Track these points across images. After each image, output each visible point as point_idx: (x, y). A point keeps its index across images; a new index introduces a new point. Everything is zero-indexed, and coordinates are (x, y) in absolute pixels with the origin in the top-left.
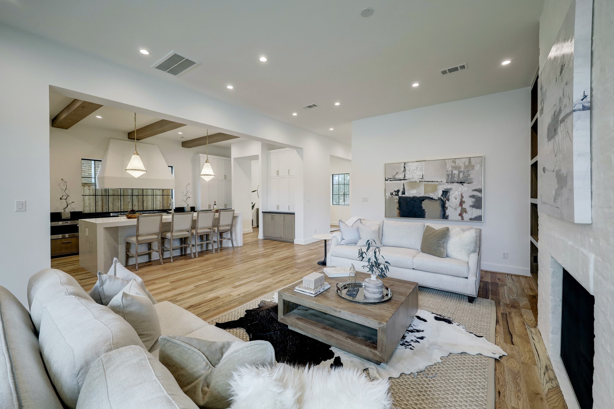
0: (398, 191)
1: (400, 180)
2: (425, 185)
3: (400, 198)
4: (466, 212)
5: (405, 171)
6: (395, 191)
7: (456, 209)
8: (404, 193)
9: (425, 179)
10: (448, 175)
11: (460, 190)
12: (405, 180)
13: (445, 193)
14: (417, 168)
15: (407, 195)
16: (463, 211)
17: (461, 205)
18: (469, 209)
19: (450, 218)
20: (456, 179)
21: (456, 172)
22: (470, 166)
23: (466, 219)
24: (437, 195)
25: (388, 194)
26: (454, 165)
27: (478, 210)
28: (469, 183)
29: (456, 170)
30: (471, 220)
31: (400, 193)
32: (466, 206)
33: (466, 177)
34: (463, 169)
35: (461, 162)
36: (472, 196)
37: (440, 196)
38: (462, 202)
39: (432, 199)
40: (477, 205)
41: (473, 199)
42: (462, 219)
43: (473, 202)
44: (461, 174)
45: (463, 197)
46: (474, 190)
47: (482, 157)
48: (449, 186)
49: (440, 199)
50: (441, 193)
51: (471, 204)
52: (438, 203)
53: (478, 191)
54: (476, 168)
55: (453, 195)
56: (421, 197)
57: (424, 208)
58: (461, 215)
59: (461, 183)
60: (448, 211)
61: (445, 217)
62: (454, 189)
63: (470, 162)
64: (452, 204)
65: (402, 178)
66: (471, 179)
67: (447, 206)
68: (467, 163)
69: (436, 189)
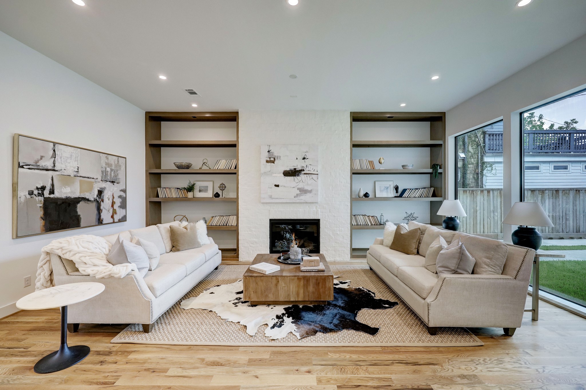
0: (43, 188)
1: (47, 170)
2: (80, 181)
3: (46, 200)
4: (116, 213)
5: (54, 156)
6: (37, 188)
7: (109, 211)
8: (52, 192)
9: (81, 174)
10: (102, 172)
11: (112, 190)
12: (54, 170)
13: (100, 192)
14: (71, 156)
15: (57, 194)
16: (114, 212)
17: (112, 206)
18: (118, 210)
19: (104, 222)
20: (109, 178)
21: (108, 169)
22: (118, 165)
23: (116, 220)
24: (93, 195)
25: (23, 194)
26: (107, 161)
27: (124, 211)
28: (118, 183)
29: (108, 167)
30: (120, 221)
31: (46, 193)
32: (116, 207)
33: (116, 176)
34: (113, 168)
35: (112, 160)
36: (120, 197)
37: (95, 196)
38: (113, 203)
39: (88, 200)
40: (123, 205)
41: (120, 200)
42: (114, 222)
43: (121, 203)
44: (112, 173)
45: (113, 197)
46: (122, 191)
47: (125, 158)
48: (103, 185)
49: (95, 200)
50: (96, 193)
51: (119, 204)
52: (94, 205)
53: (124, 191)
54: (122, 169)
55: (107, 195)
56: (76, 198)
57: (79, 213)
58: (112, 217)
59: (113, 182)
60: (102, 214)
61: (100, 222)
62: (107, 189)
63: (118, 161)
64: (106, 205)
65: (50, 168)
66: (119, 179)
67: (102, 208)
68: (116, 162)
69: (91, 189)
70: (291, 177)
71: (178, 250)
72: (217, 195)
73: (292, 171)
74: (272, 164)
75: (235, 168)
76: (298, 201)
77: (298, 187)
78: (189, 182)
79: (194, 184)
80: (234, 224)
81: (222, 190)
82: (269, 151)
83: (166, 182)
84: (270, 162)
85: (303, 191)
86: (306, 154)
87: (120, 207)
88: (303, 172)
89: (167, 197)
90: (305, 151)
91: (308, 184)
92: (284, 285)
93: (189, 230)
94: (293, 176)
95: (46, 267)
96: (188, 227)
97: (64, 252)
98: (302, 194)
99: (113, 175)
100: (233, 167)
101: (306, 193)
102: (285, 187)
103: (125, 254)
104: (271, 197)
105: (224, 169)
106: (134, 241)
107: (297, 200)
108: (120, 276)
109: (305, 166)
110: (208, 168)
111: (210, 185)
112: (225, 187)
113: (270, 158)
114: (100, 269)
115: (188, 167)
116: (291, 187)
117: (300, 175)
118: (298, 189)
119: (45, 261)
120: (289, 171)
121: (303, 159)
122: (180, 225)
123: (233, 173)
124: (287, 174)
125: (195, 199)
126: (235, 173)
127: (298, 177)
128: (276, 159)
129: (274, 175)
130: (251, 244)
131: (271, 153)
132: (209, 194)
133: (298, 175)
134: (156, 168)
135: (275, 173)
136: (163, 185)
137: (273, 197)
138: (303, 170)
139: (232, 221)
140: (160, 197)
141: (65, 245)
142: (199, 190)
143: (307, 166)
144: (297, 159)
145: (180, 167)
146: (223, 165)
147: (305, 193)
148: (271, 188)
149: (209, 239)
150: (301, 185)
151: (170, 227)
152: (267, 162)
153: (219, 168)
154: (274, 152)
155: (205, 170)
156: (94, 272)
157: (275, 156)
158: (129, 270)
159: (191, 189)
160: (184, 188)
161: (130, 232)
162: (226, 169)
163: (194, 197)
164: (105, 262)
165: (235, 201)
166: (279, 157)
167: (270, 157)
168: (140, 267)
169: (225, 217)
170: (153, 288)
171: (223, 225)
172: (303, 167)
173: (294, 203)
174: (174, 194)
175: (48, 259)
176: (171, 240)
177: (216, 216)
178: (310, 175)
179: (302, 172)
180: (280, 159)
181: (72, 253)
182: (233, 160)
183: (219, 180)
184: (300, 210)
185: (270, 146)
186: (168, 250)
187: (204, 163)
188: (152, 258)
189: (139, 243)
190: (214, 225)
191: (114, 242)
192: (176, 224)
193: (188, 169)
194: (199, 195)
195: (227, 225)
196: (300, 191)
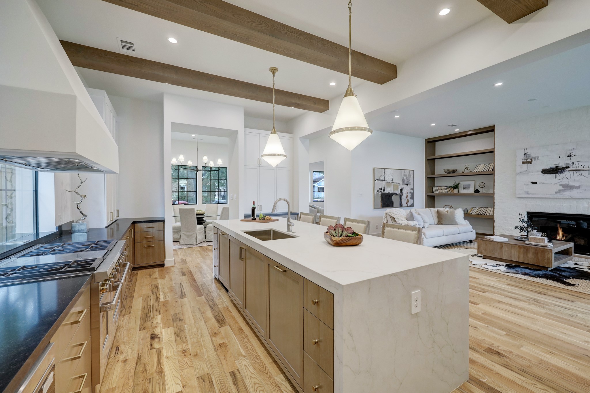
0: (381, 189)
1: (382, 181)
2: (394, 185)
3: (382, 194)
4: (408, 202)
5: (385, 175)
6: (380, 189)
7: (405, 200)
8: (384, 191)
9: (394, 182)
10: (402, 179)
11: (406, 189)
12: (385, 181)
13: (401, 190)
14: (390, 173)
15: (385, 192)
16: (408, 201)
17: (407, 198)
18: (410, 200)
19: (403, 206)
20: (405, 182)
21: (405, 178)
22: (410, 175)
23: (409, 206)
24: (398, 192)
25: (376, 191)
26: (404, 174)
27: (413, 200)
28: (409, 185)
29: (405, 177)
30: (410, 206)
31: (382, 190)
32: (408, 198)
33: (408, 181)
34: (407, 177)
35: (407, 172)
36: (410, 193)
37: (399, 192)
38: (407, 196)
39: (396, 194)
40: (412, 198)
41: (411, 194)
42: (407, 206)
43: (411, 196)
44: (407, 179)
45: (407, 193)
46: (411, 189)
47: (413, 170)
48: (402, 186)
49: (399, 194)
50: (400, 190)
51: (410, 197)
52: (398, 197)
53: (413, 189)
54: (412, 177)
55: (404, 192)
56: (392, 193)
57: (393, 200)
58: (407, 203)
59: (407, 184)
60: (402, 202)
61: (401, 205)
62: (404, 188)
63: (410, 173)
64: (404, 197)
65: (383, 180)
66: (410, 182)
67: (402, 198)
68: (409, 173)
69: (398, 188)
70: (551, 175)
71: (442, 224)
72: (477, 191)
73: (553, 169)
74: (529, 164)
75: (493, 170)
76: (561, 196)
77: (560, 183)
78: (454, 182)
79: (458, 184)
80: (491, 214)
81: (482, 187)
82: (525, 154)
83: (438, 182)
84: (526, 163)
85: (567, 187)
86: (572, 151)
87: (411, 198)
88: (568, 169)
89: (439, 193)
90: (571, 148)
91: (574, 180)
92: (507, 249)
93: (449, 213)
94: (555, 173)
95: (386, 219)
96: (449, 212)
97: (392, 214)
98: (566, 190)
99: (407, 181)
100: (491, 169)
101: (572, 189)
102: (544, 184)
103: (413, 217)
104: (527, 193)
105: (482, 171)
106: (417, 213)
107: (559, 195)
108: (411, 225)
109: (571, 163)
110: (469, 172)
111: (472, 184)
112: (485, 185)
113: (526, 160)
114: (404, 222)
115: (454, 171)
116: (551, 184)
117: (564, 172)
118: (561, 185)
119: (385, 217)
120: (549, 169)
121: (568, 157)
122: (444, 210)
123: (491, 173)
124: (545, 172)
125: (459, 195)
126: (493, 174)
127: (561, 175)
128: (533, 159)
129: (530, 174)
130: (506, 231)
131: (527, 156)
132: (472, 191)
133: (561, 172)
134: (432, 174)
135: (532, 172)
136: (436, 185)
137: (529, 193)
138: (568, 167)
139: (489, 211)
140: (434, 193)
141: (391, 211)
142: (463, 187)
143: (573, 163)
144: (560, 157)
145: (448, 172)
146: (481, 168)
147: (570, 189)
148: (528, 185)
149: (465, 221)
150: (565, 182)
151: (437, 210)
152: (523, 163)
153: (478, 171)
154: (531, 154)
155: (466, 173)
156: (402, 223)
157: (532, 157)
158: (415, 224)
159: (456, 187)
160: (451, 186)
161: (415, 210)
162: (484, 171)
163: (458, 193)
164: (405, 220)
165: (491, 197)
166: (537, 158)
167: (526, 158)
168: (419, 224)
169: (483, 208)
170: (425, 234)
171: (482, 214)
172: (568, 164)
173: (556, 198)
174: (444, 191)
175: (386, 216)
176: (438, 218)
177: (475, 207)
178: (577, 171)
179: (566, 169)
180: (538, 159)
181: (394, 214)
182: (490, 164)
183: (480, 180)
184: (565, 205)
185: (526, 149)
186: (436, 223)
187: (466, 168)
188: (425, 223)
189: (419, 214)
190: (474, 213)
191: (409, 213)
192: (441, 209)
193: (454, 173)
194: (462, 191)
195: (486, 214)
196: (563, 187)
